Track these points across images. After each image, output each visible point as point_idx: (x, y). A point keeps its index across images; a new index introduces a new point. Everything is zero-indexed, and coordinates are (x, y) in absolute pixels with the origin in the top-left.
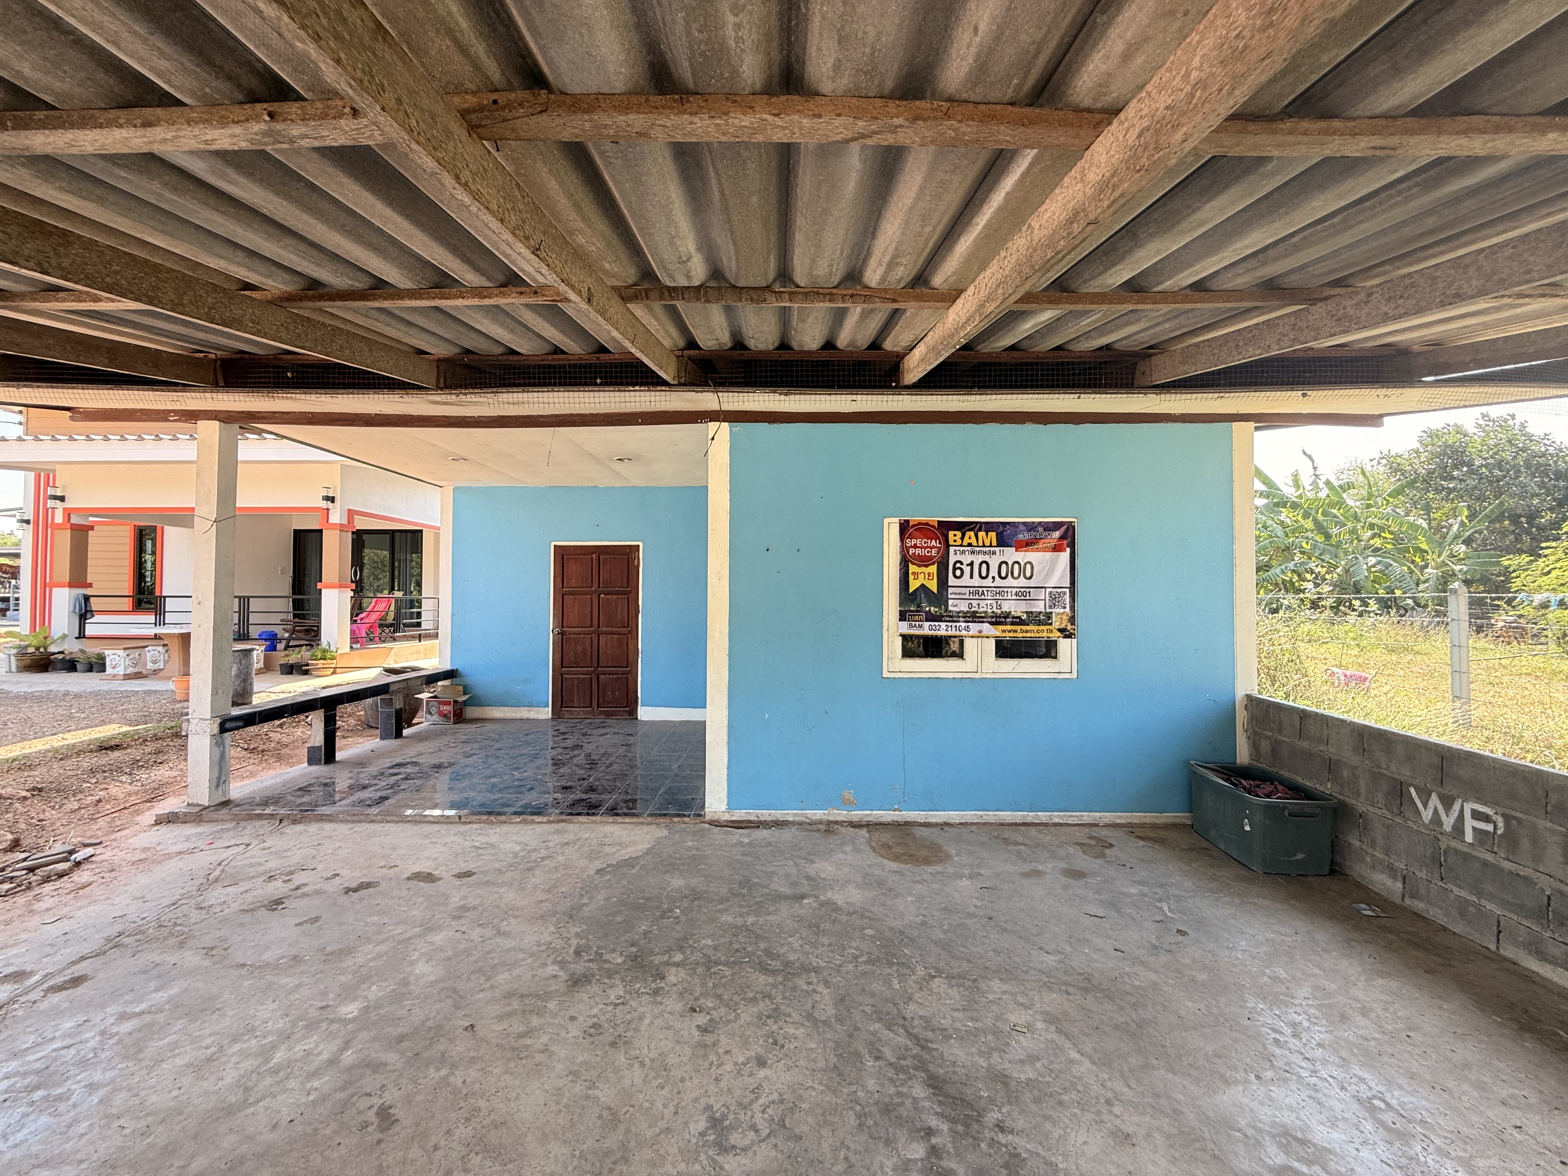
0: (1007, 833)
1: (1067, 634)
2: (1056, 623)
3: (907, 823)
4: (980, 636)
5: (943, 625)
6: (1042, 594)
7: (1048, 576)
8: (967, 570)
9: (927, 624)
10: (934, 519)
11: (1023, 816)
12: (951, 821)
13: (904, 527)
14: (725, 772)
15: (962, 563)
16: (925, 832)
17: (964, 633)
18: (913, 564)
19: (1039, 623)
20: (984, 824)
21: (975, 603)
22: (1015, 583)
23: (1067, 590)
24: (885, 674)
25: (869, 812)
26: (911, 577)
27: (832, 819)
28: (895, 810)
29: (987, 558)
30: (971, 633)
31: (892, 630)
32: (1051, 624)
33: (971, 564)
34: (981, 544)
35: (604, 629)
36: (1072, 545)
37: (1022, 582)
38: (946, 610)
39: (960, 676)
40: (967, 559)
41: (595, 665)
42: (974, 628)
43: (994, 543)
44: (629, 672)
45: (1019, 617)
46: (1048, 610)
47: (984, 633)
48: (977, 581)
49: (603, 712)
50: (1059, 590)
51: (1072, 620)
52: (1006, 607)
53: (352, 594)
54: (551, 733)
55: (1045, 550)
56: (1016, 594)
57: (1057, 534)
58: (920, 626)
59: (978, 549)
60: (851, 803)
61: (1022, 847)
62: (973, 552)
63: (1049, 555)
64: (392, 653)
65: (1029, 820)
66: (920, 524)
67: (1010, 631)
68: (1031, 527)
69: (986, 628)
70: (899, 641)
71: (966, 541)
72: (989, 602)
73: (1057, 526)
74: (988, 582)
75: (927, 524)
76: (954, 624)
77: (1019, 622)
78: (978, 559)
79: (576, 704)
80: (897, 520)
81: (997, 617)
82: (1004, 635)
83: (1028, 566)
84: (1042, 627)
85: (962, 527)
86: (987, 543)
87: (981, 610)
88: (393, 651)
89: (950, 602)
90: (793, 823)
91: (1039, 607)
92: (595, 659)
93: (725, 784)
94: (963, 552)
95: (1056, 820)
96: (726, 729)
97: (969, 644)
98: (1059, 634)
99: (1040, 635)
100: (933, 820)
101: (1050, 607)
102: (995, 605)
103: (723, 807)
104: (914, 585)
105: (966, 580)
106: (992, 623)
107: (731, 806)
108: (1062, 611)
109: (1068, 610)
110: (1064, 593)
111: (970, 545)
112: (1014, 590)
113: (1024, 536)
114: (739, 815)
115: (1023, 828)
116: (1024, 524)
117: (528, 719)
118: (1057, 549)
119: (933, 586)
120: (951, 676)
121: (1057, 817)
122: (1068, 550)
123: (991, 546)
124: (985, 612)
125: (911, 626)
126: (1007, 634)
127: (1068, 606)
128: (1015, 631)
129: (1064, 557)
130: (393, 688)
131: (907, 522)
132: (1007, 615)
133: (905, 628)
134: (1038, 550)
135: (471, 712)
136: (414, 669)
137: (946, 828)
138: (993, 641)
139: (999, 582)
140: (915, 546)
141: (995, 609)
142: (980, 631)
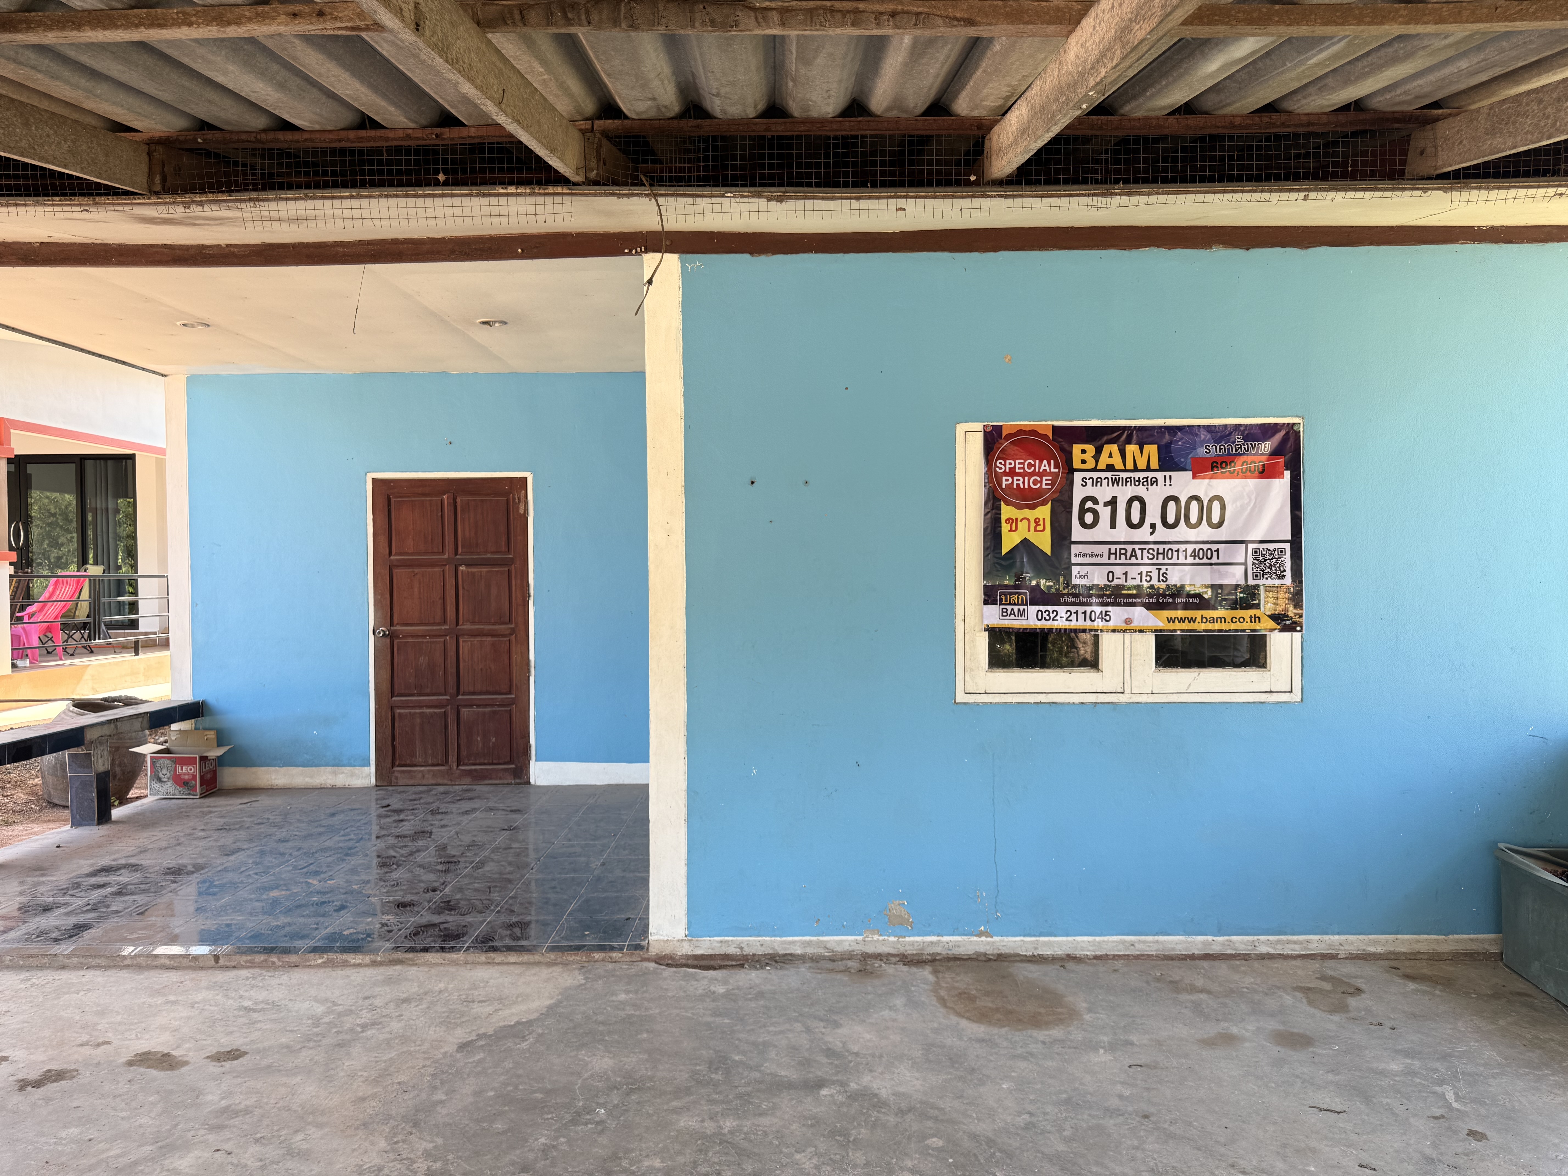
0: (1177, 973)
1: (1285, 623)
2: (1267, 605)
3: (1001, 957)
4: (1128, 629)
5: (1062, 610)
6: (1239, 554)
7: (1251, 521)
8: (1105, 513)
9: (1033, 610)
10: (1045, 423)
11: (1205, 943)
12: (1079, 953)
13: (993, 438)
14: (683, 870)
15: (1095, 501)
16: (1033, 972)
17: (1099, 624)
18: (1008, 503)
19: (1236, 605)
20: (1137, 957)
21: (1118, 571)
22: (1192, 535)
23: (1287, 546)
24: (960, 698)
25: (934, 938)
26: (1005, 527)
27: (870, 949)
28: (980, 934)
29: (1140, 491)
30: (1111, 624)
31: (972, 621)
32: (1257, 606)
33: (1113, 503)
34: (1130, 465)
35: (468, 626)
36: (1295, 466)
37: (1205, 532)
38: (1068, 584)
39: (1092, 698)
40: (1104, 493)
41: (452, 690)
42: (1118, 614)
43: (1155, 464)
44: (513, 702)
45: (1199, 596)
46: (1251, 582)
47: (1136, 624)
48: (1123, 532)
49: (469, 773)
50: (1271, 546)
51: (1296, 598)
52: (1176, 577)
53: (11, 570)
54: (374, 810)
55: (1245, 475)
56: (1194, 555)
57: (1266, 447)
58: (1022, 613)
59: (1124, 475)
61: (1203, 996)
62: (1115, 482)
63: (1252, 484)
64: (87, 676)
65: (1215, 949)
66: (1021, 432)
67: (1182, 620)
68: (1220, 434)
69: (1140, 615)
70: (983, 640)
71: (1104, 460)
72: (1144, 569)
73: (1266, 431)
74: (1143, 534)
75: (1033, 432)
76: (1081, 609)
77: (1198, 602)
78: (1124, 493)
79: (420, 760)
80: (979, 426)
81: (1158, 595)
82: (1171, 626)
83: (1216, 505)
84: (1240, 613)
85: (1096, 436)
86: (1142, 464)
87: (1131, 583)
88: (90, 671)
89: (1075, 570)
90: (802, 958)
91: (1234, 576)
92: (452, 680)
93: (683, 891)
94: (1098, 482)
95: (1264, 949)
96: (683, 795)
97: (1110, 645)
98: (1272, 624)
99: (1238, 626)
100: (1047, 952)
101: (1256, 576)
102: (1155, 575)
103: (680, 932)
104: (1009, 541)
105: (1102, 531)
106: (1149, 607)
107: (693, 930)
108: (1277, 582)
109: (1288, 580)
110: (1282, 551)
111: (1110, 468)
112: (1190, 548)
113: (1208, 451)
114: (708, 945)
115: (1205, 964)
116: (1209, 428)
117: (333, 788)
118: (1267, 472)
119: (1044, 541)
120: (1076, 699)
122: (1287, 474)
123: (1148, 469)
124: (1138, 587)
125: (1004, 613)
126: (1177, 626)
127: (1288, 573)
128: (1192, 620)
129: (1281, 485)
130: (89, 736)
131: (998, 429)
132: (1177, 592)
133: (993, 616)
134: (1233, 475)
135: (231, 776)
136: (128, 702)
137: (1070, 965)
138: (1151, 638)
139: (1162, 533)
140: (1012, 473)
141: (1154, 582)
142: (1128, 621)
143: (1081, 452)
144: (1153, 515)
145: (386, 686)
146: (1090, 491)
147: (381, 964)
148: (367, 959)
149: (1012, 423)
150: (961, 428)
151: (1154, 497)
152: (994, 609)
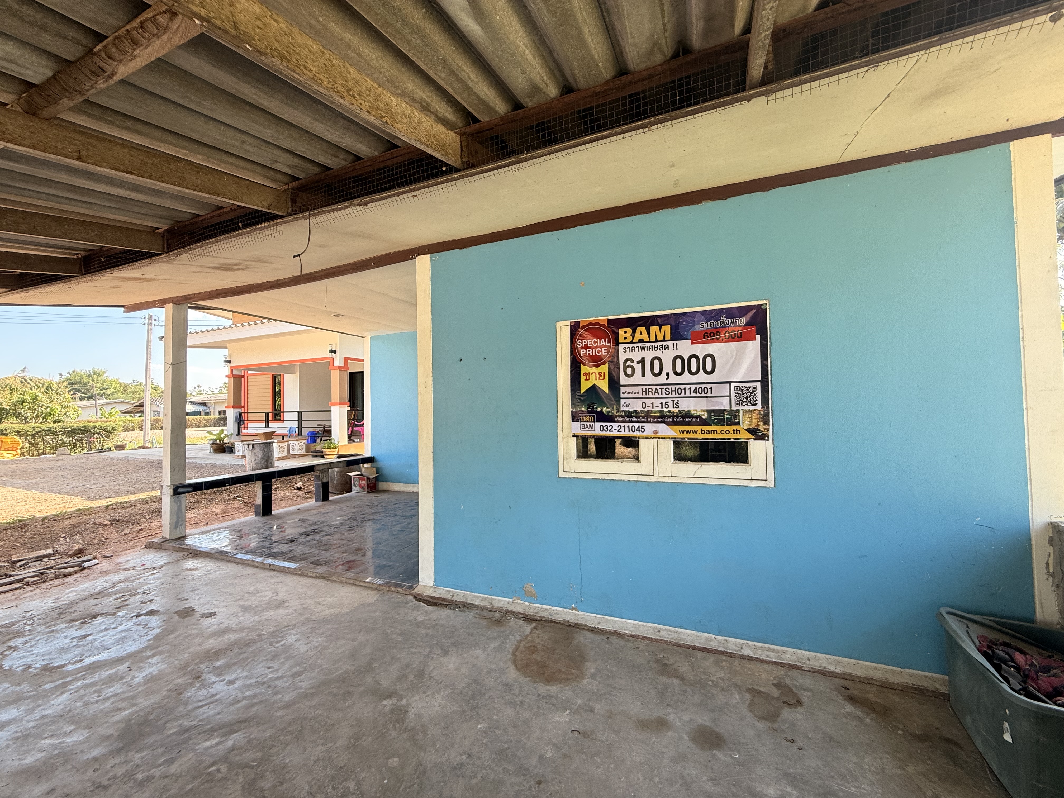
0: (675, 658)
1: (757, 434)
2: (745, 423)
4: (655, 437)
5: (615, 425)
6: (725, 390)
7: (731, 372)
8: (638, 368)
9: (598, 425)
10: (604, 318)
13: (575, 329)
15: (632, 361)
17: (637, 434)
18: (584, 365)
19: (722, 422)
21: (648, 402)
22: (694, 379)
23: (759, 384)
24: (561, 474)
25: (548, 607)
26: (583, 378)
28: (572, 609)
30: (645, 434)
31: (567, 431)
32: (738, 424)
33: (642, 361)
34: (653, 339)
36: (762, 331)
37: (702, 377)
38: (618, 411)
39: (635, 478)
42: (649, 428)
43: (668, 337)
45: (699, 417)
46: (734, 408)
47: (660, 434)
48: (650, 379)
50: (747, 385)
51: (766, 419)
52: (685, 405)
55: (728, 340)
58: (592, 427)
60: (532, 596)
62: (643, 349)
63: (734, 345)
66: (590, 324)
68: (709, 315)
69: (663, 429)
70: (573, 442)
71: (638, 336)
72: (664, 401)
73: (743, 311)
74: (662, 379)
75: (597, 324)
76: (627, 425)
78: (649, 356)
80: (568, 323)
81: (674, 416)
82: (682, 436)
83: (709, 360)
84: (726, 428)
85: (633, 323)
86: (660, 337)
87: (656, 409)
89: (622, 402)
91: (724, 404)
94: (633, 349)
96: (432, 515)
97: (645, 446)
98: (749, 435)
99: (725, 436)
100: (604, 627)
101: (737, 404)
102: (670, 404)
103: (432, 584)
104: (585, 386)
105: (637, 379)
106: (668, 424)
107: (438, 583)
108: (752, 408)
109: (759, 407)
110: (755, 388)
111: (641, 341)
112: (693, 387)
113: (702, 326)
114: (442, 592)
116: (704, 313)
117: (412, 492)
118: (743, 337)
119: (604, 386)
120: (626, 478)
122: (758, 337)
123: (664, 340)
124: (661, 412)
125: (583, 427)
126: (685, 435)
127: (759, 402)
129: (754, 346)
131: (578, 323)
132: (685, 414)
133: (577, 428)
134: (718, 341)
135: (382, 485)
138: (671, 443)
139: (674, 379)
140: (586, 347)
141: (671, 408)
142: (655, 432)
143: (624, 333)
144: (668, 368)
146: (629, 355)
149: (585, 319)
150: (559, 325)
151: (667, 357)
152: (578, 425)
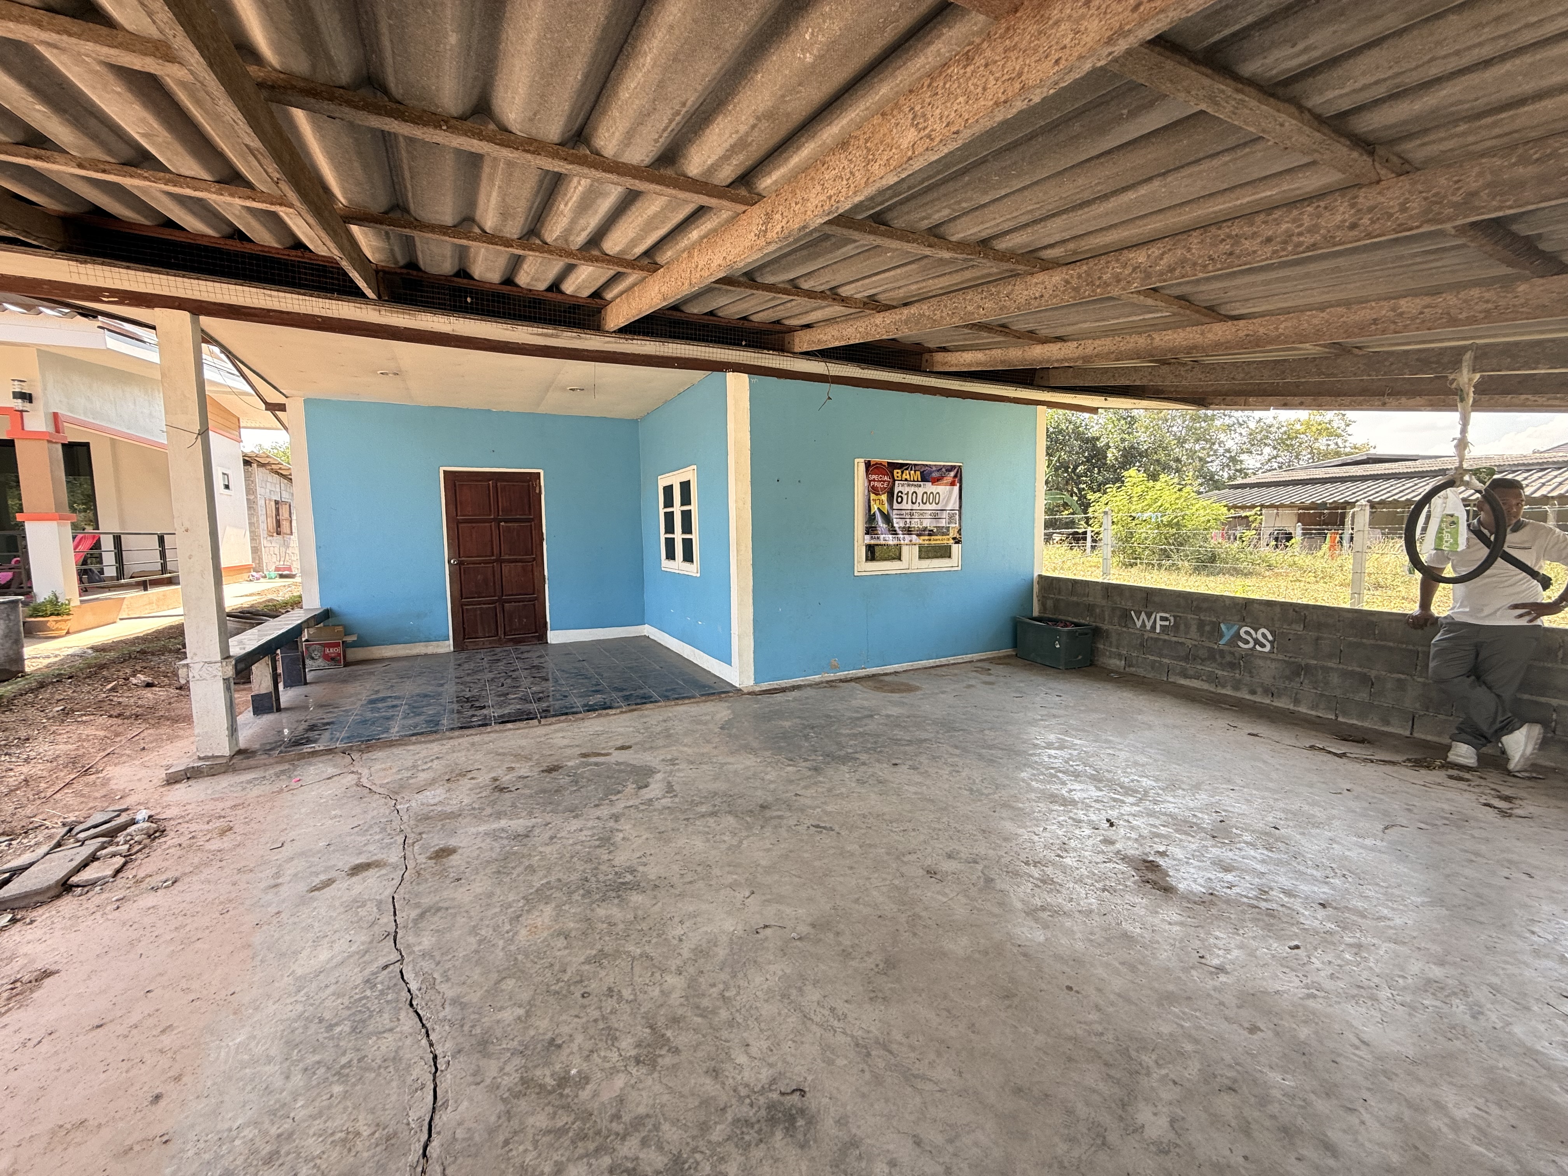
0: (933, 671)
1: (957, 541)
2: (952, 534)
3: (874, 675)
4: (911, 544)
5: (890, 536)
6: (944, 515)
7: (947, 504)
8: (905, 497)
9: (881, 537)
10: (885, 461)
12: (898, 670)
13: (868, 465)
14: (752, 655)
15: (902, 493)
16: (886, 678)
17: (902, 542)
18: (873, 493)
19: (943, 534)
20: (917, 669)
21: (908, 521)
22: (930, 507)
23: (958, 512)
24: (856, 573)
25: (847, 672)
26: (872, 503)
27: (827, 679)
28: (863, 668)
29: (916, 489)
30: (905, 542)
31: (860, 541)
32: (949, 535)
33: (907, 494)
34: (912, 479)
35: (507, 557)
36: (960, 482)
37: (934, 506)
38: (892, 526)
39: (899, 572)
40: (905, 489)
41: (498, 593)
42: (907, 538)
43: (919, 479)
44: (536, 599)
45: (933, 530)
46: (947, 525)
47: (913, 542)
48: (909, 506)
49: (512, 640)
50: (953, 512)
51: (959, 532)
52: (925, 523)
55: (946, 485)
56: (931, 515)
57: (952, 474)
58: (878, 538)
59: (910, 483)
60: (836, 667)
61: (947, 677)
62: (908, 485)
63: (948, 487)
66: (877, 463)
67: (927, 540)
68: (939, 469)
69: (914, 538)
70: (864, 549)
71: (904, 476)
72: (916, 520)
73: (952, 468)
74: (916, 507)
75: (882, 464)
76: (896, 536)
77: (931, 533)
78: (912, 489)
79: (480, 635)
80: (863, 460)
81: (920, 531)
82: (924, 542)
83: (938, 496)
84: (943, 537)
85: (901, 466)
86: (915, 479)
87: (912, 526)
89: (895, 520)
90: (806, 686)
91: (943, 523)
92: (498, 587)
93: (752, 665)
94: (902, 485)
97: (905, 550)
98: (952, 541)
99: (944, 542)
100: (888, 671)
101: (948, 523)
102: (919, 522)
103: (752, 682)
104: (873, 508)
105: (904, 506)
106: (917, 535)
107: (758, 679)
108: (954, 525)
109: (957, 525)
110: (956, 514)
111: (906, 480)
112: (930, 512)
113: (935, 475)
114: (765, 686)
115: (939, 668)
116: (935, 466)
117: (426, 655)
118: (953, 484)
119: (884, 509)
120: (893, 572)
121: (952, 660)
122: (958, 484)
123: (917, 481)
124: (914, 527)
125: (872, 538)
127: (958, 522)
128: (930, 540)
129: (956, 489)
131: (870, 462)
132: (925, 529)
133: (867, 539)
134: (943, 485)
137: (899, 674)
138: (917, 547)
139: (922, 507)
140: (874, 480)
141: (919, 525)
142: (911, 541)
143: (897, 473)
144: (919, 500)
145: (457, 594)
146: (900, 489)
147: (625, 712)
148: (618, 711)
149: (874, 460)
150: (856, 461)
151: (920, 492)
152: (867, 537)
